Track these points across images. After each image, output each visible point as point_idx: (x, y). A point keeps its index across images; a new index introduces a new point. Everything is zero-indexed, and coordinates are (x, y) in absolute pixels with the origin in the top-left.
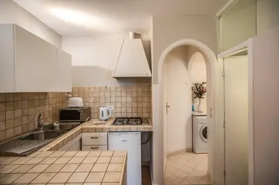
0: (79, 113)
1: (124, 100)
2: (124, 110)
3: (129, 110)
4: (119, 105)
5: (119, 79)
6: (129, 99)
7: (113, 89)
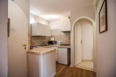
0: (53, 42)
1: (66, 39)
2: (66, 42)
3: (67, 42)
4: (64, 40)
5: (64, 32)
6: (67, 39)
7: (63, 36)
